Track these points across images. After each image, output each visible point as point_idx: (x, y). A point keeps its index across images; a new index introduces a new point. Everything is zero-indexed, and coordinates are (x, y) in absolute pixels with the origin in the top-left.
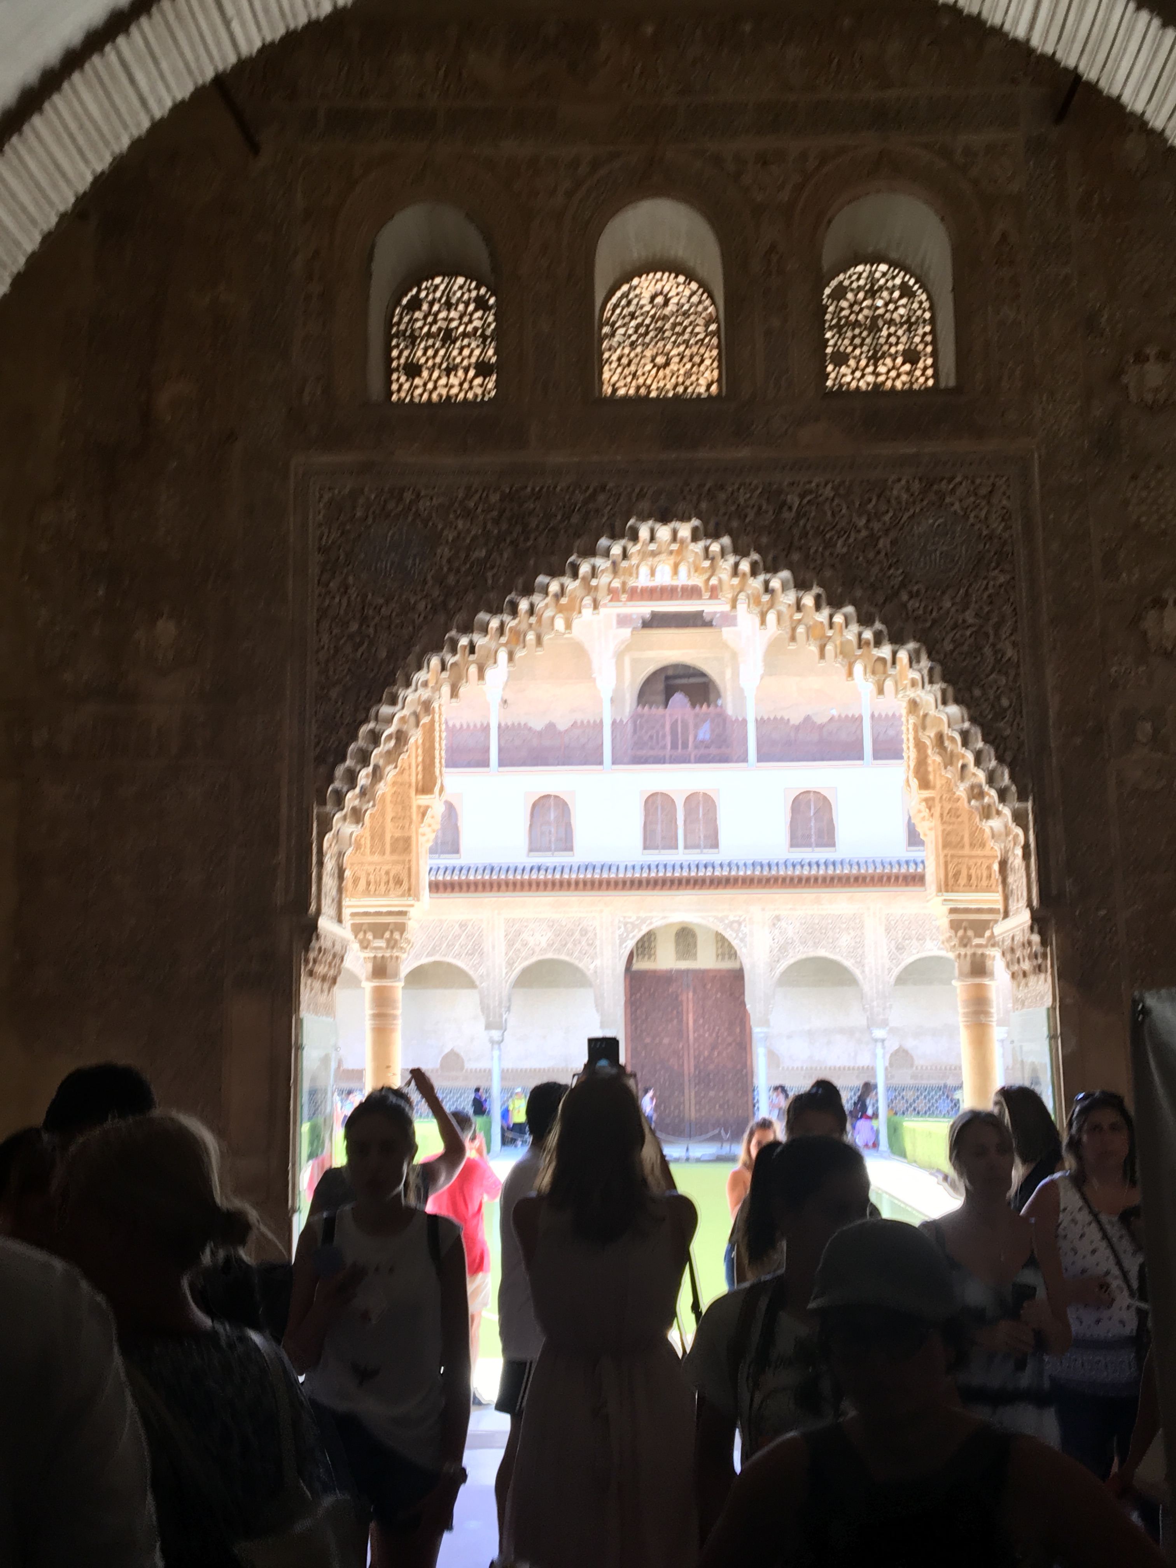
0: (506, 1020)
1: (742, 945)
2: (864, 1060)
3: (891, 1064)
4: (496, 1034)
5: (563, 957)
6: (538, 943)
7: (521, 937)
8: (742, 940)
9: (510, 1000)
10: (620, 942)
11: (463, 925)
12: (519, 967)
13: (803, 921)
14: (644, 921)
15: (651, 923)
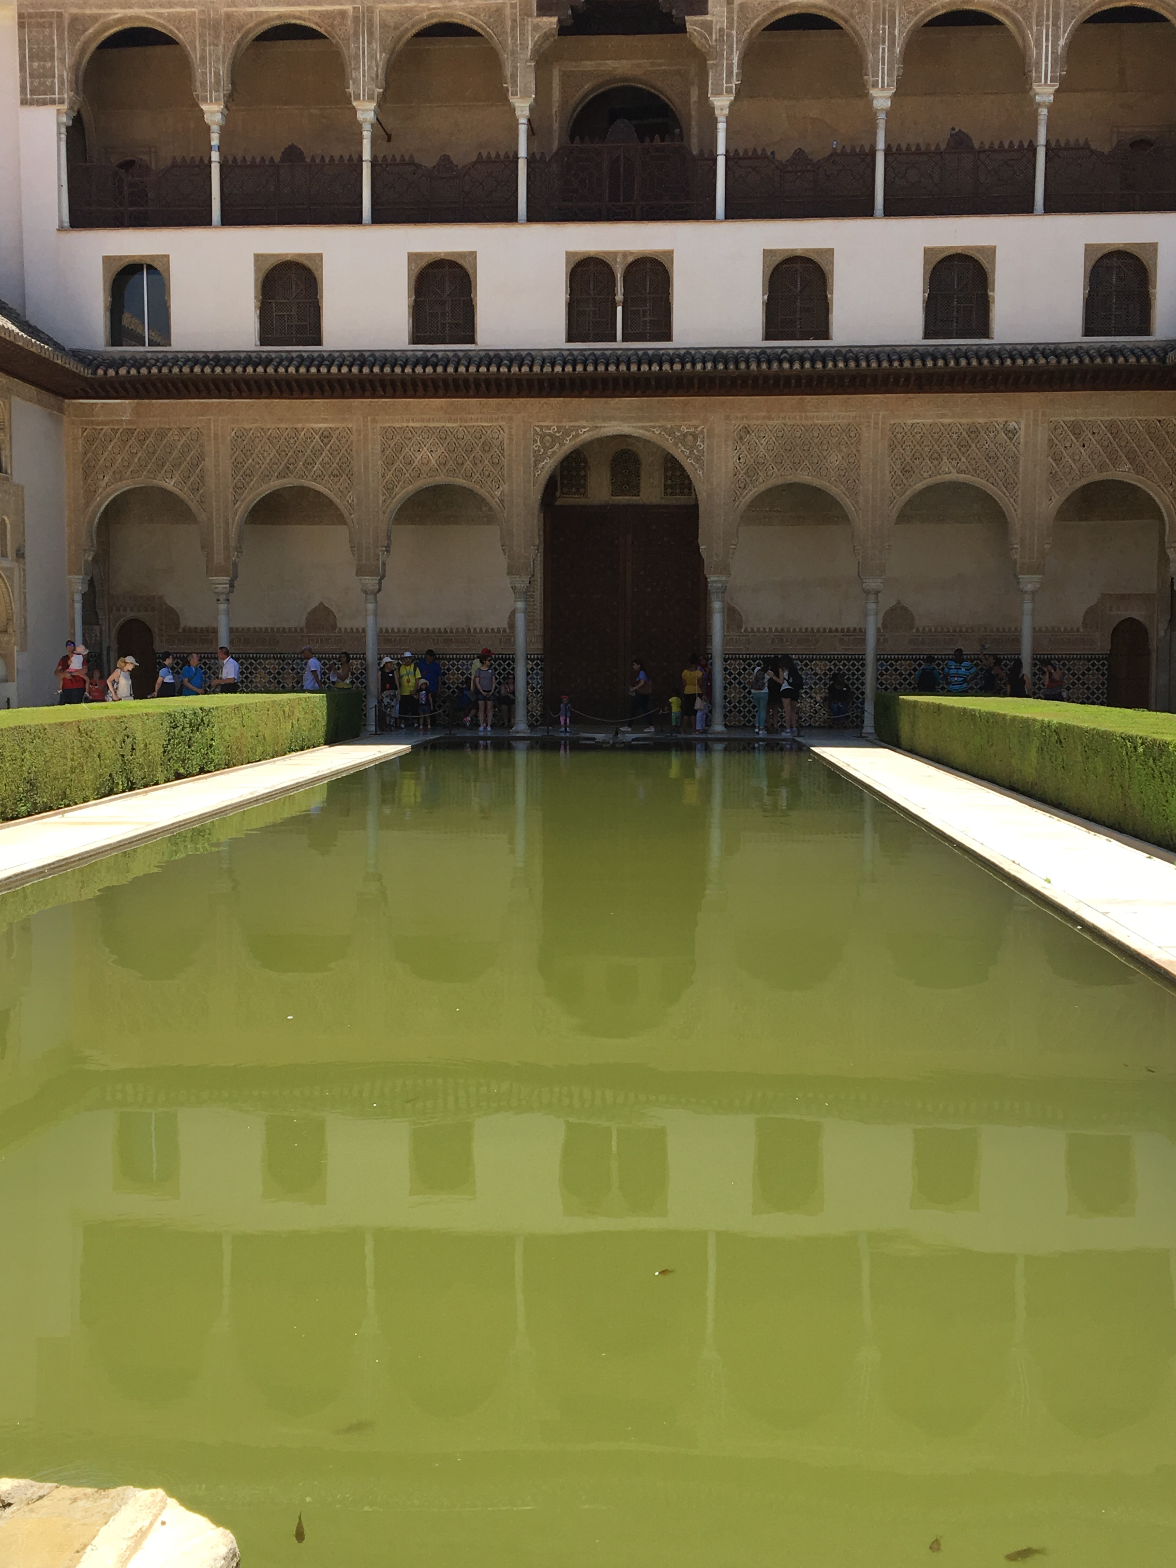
0: (384, 564)
1: (697, 466)
2: (850, 622)
3: (885, 626)
4: (371, 582)
5: (460, 481)
6: (425, 461)
7: (404, 453)
8: (698, 459)
9: (389, 537)
10: (535, 461)
11: (326, 436)
12: (403, 492)
13: (780, 434)
14: (567, 433)
15: (577, 435)
